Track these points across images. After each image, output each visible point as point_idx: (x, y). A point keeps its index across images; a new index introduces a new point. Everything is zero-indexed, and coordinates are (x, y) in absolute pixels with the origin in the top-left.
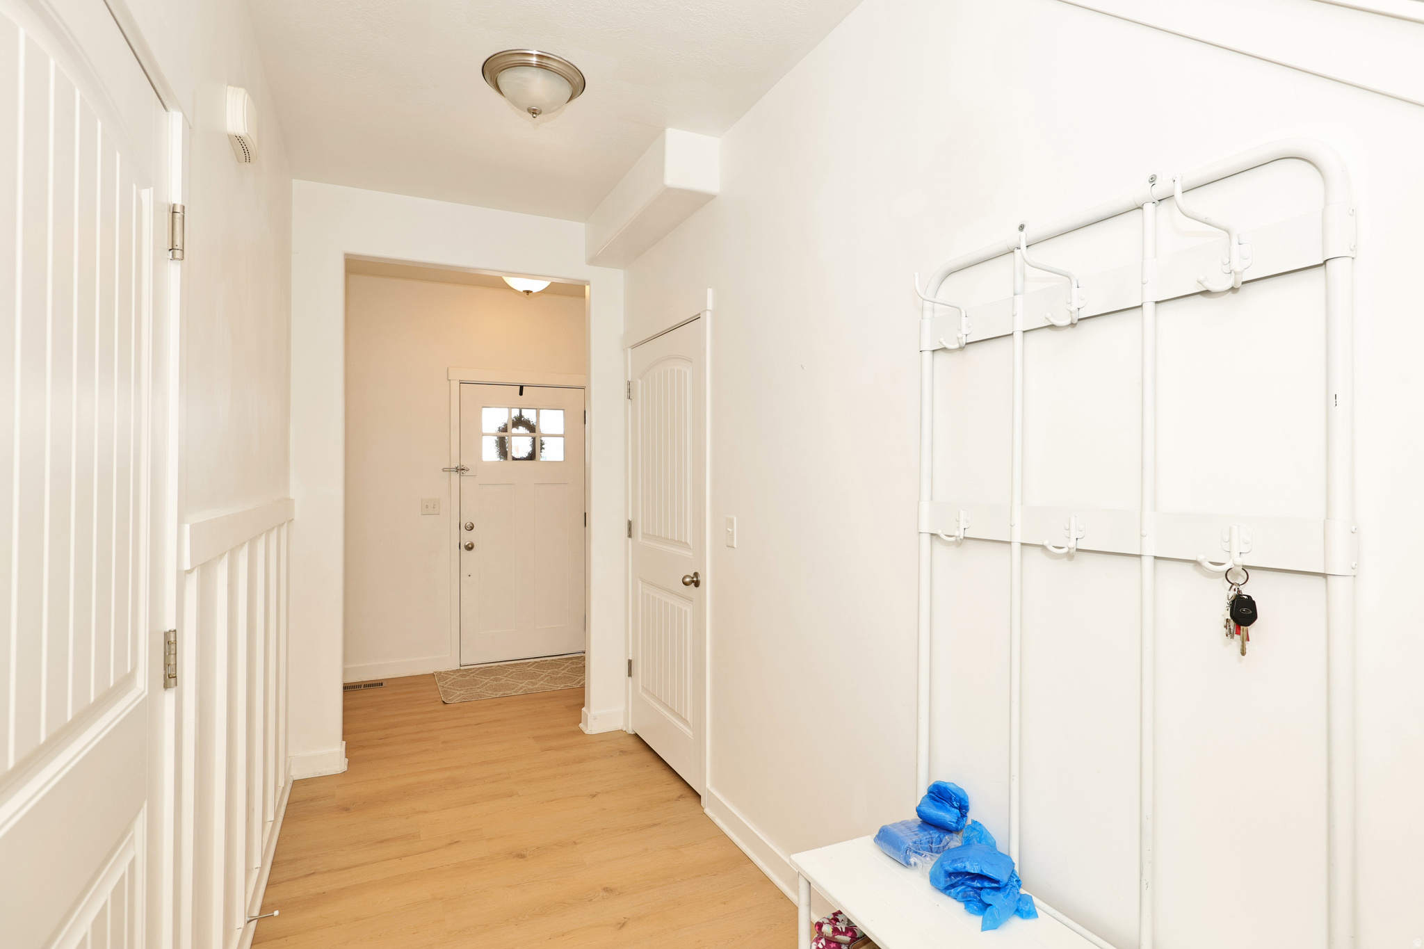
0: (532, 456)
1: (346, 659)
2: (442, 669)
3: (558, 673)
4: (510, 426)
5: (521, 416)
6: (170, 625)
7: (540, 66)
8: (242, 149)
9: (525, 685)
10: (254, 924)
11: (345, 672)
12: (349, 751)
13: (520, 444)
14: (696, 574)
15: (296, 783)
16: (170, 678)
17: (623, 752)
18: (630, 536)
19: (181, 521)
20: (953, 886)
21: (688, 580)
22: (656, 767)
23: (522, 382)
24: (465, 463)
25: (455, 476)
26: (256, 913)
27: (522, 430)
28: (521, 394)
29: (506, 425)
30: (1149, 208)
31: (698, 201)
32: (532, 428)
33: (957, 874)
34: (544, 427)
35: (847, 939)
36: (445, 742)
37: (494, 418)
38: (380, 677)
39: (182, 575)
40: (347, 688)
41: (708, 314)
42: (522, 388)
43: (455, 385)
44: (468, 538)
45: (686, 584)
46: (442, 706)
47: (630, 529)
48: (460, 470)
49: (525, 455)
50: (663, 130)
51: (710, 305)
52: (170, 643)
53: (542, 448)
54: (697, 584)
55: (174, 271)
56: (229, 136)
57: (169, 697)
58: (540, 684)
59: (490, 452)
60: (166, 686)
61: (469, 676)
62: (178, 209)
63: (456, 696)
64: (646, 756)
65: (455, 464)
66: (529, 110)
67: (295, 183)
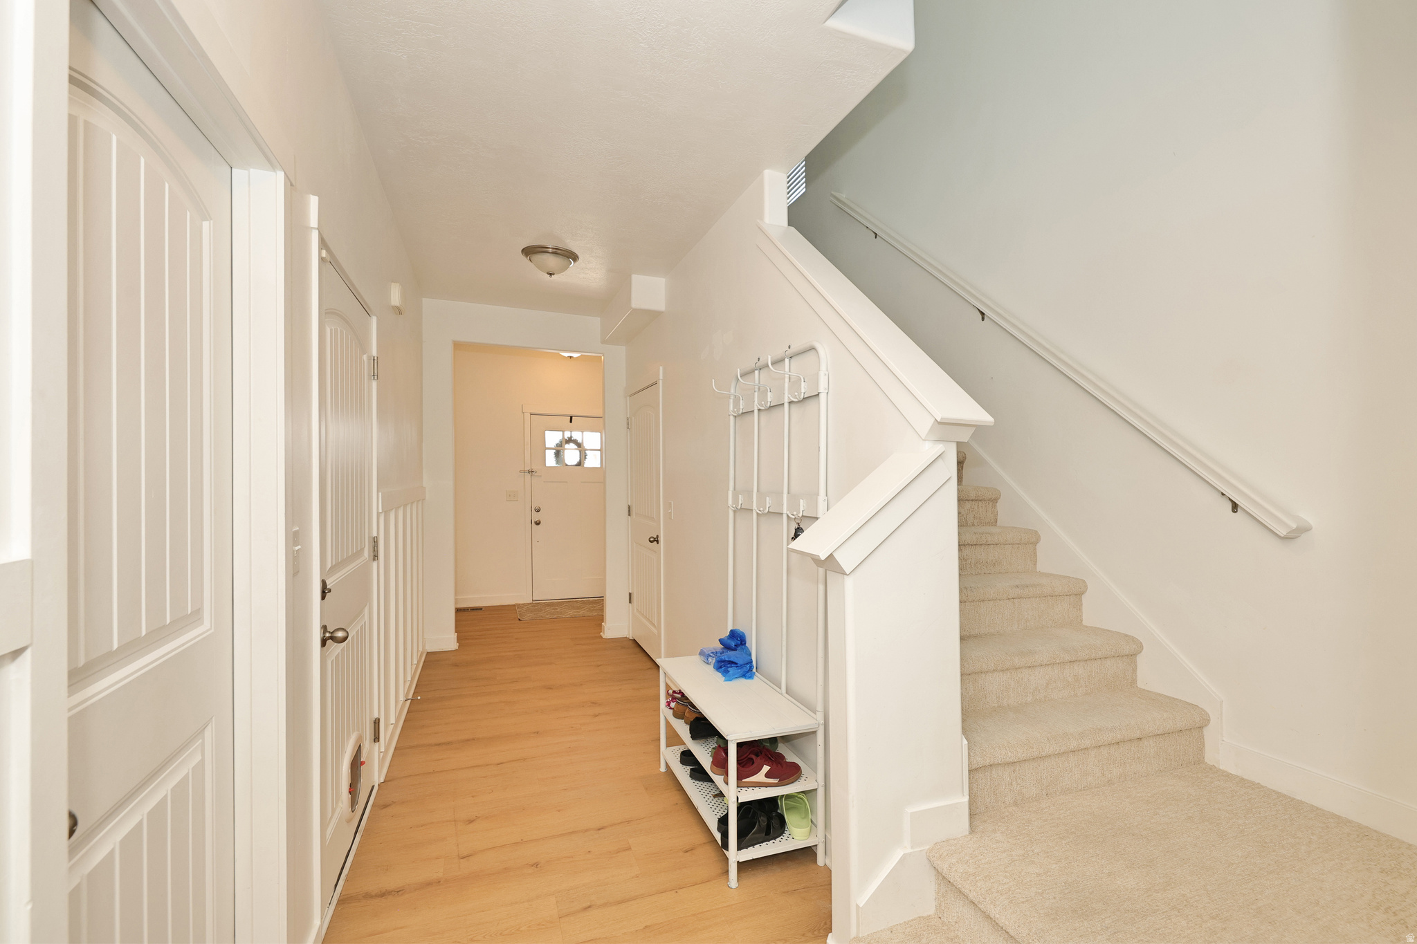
0: (579, 464)
1: (456, 593)
2: (521, 602)
3: (595, 607)
4: (564, 442)
5: (571, 437)
6: (375, 534)
7: (552, 253)
8: (399, 311)
9: (572, 612)
10: (409, 701)
11: (456, 601)
12: (459, 639)
13: (571, 456)
14: (657, 536)
15: (429, 654)
16: (375, 557)
17: (623, 648)
18: (629, 515)
19: (378, 492)
20: (721, 667)
21: (652, 539)
22: (641, 655)
23: (571, 414)
24: (534, 468)
25: (528, 476)
26: (410, 696)
27: (572, 446)
28: (571, 422)
29: (561, 442)
30: (787, 361)
31: (654, 315)
32: (579, 445)
33: (724, 661)
34: (586, 445)
35: (679, 696)
36: (517, 639)
37: (553, 438)
38: (481, 605)
39: (378, 514)
40: (458, 610)
41: (661, 381)
42: (571, 418)
43: (527, 416)
44: (536, 517)
45: (651, 542)
46: (519, 621)
47: (629, 511)
48: (531, 472)
49: (575, 463)
50: (630, 276)
51: (661, 377)
52: (375, 541)
53: (585, 458)
54: (658, 542)
55: (374, 384)
56: (393, 307)
57: (375, 564)
58: (581, 612)
59: (550, 460)
60: (374, 560)
61: (536, 606)
62: (376, 358)
63: (527, 617)
64: (637, 650)
65: (528, 468)
66: (548, 273)
67: (423, 299)
